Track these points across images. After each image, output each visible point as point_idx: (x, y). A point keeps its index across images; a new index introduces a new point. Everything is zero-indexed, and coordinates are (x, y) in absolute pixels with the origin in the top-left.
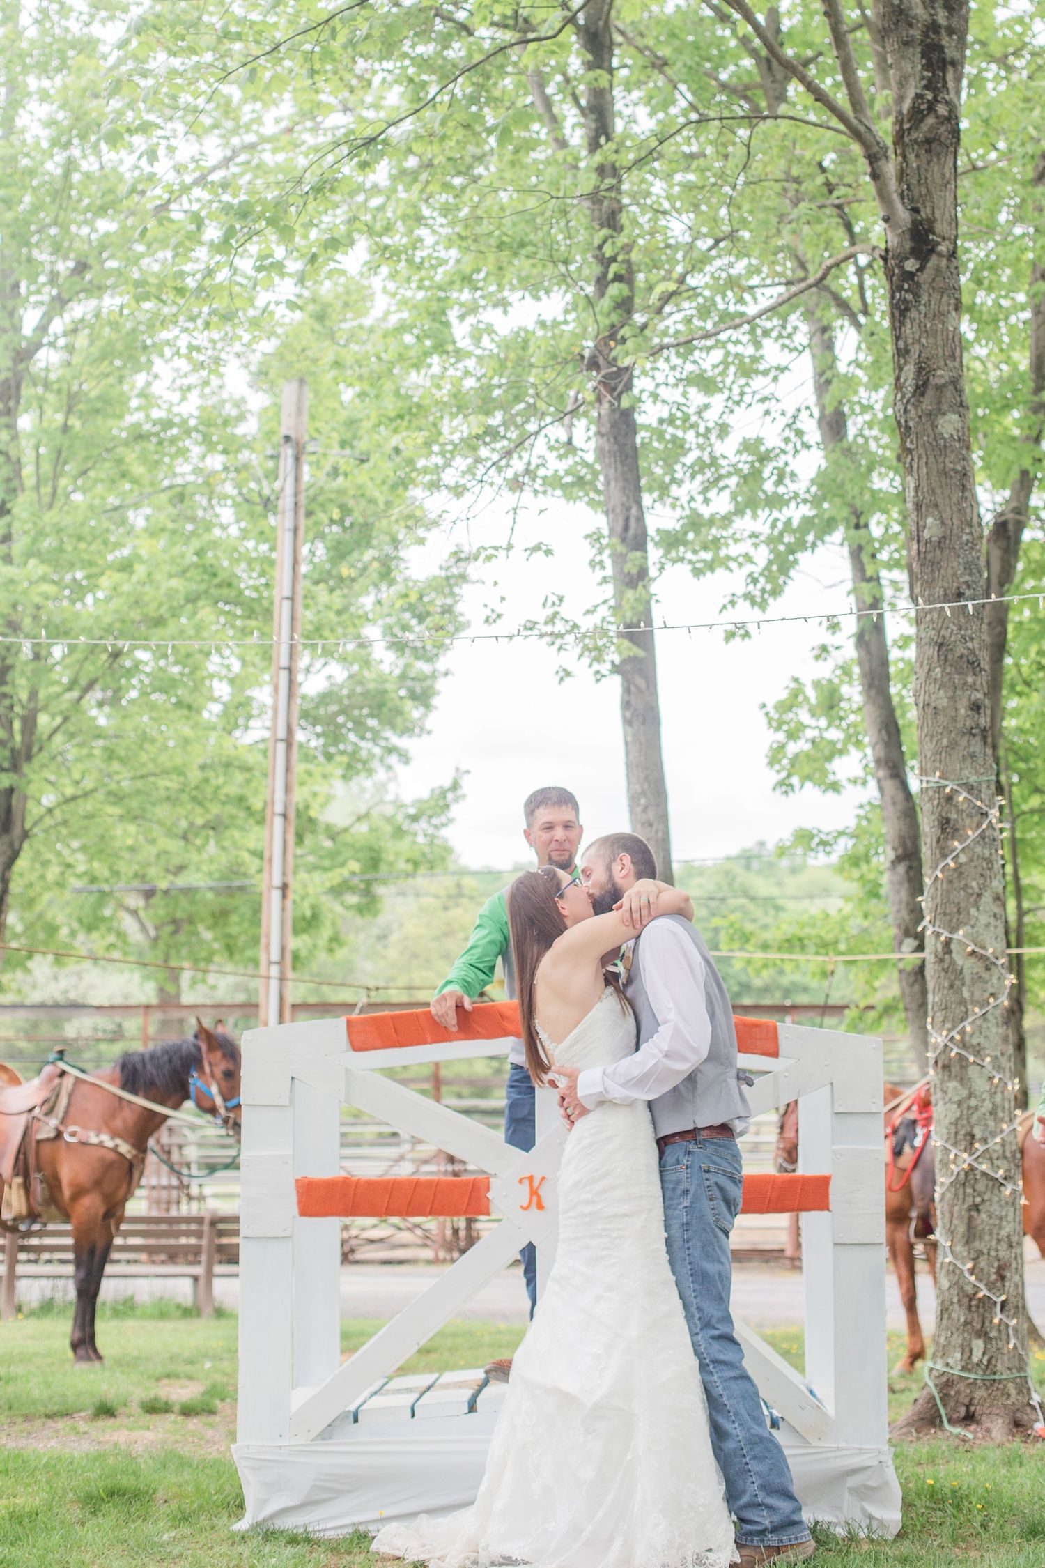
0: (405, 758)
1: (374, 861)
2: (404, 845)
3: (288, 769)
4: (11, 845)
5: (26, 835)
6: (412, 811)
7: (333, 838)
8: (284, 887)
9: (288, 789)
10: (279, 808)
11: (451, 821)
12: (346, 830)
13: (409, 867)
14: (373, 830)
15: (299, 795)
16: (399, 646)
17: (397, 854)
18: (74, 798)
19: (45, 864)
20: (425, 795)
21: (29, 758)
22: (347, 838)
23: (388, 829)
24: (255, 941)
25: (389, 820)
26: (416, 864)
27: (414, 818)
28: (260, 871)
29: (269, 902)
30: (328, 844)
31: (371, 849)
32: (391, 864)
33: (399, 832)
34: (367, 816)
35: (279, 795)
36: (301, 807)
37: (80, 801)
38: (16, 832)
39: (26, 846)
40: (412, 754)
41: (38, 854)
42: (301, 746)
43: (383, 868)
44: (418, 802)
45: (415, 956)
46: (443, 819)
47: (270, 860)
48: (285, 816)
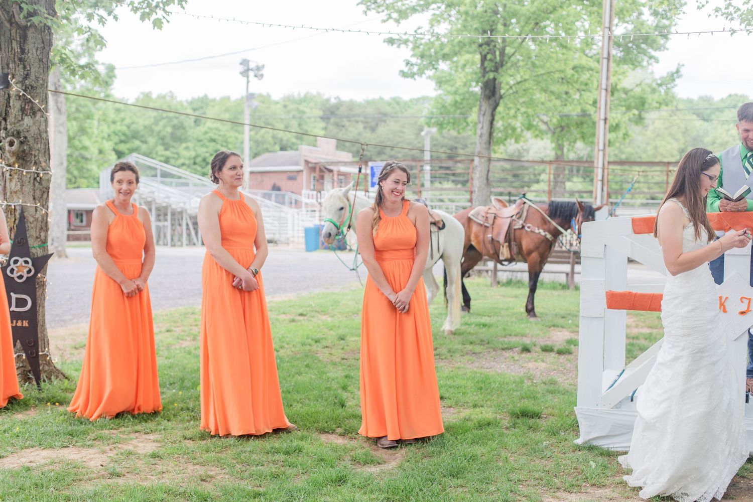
0: (657, 61)
1: (642, 103)
2: (656, 96)
3: (608, 70)
4: (495, 101)
5: (501, 97)
6: (659, 82)
7: (626, 93)
8: (606, 119)
9: (608, 79)
10: (604, 86)
11: (676, 85)
12: (632, 90)
13: (658, 105)
14: (643, 90)
15: (613, 80)
16: (655, 13)
17: (653, 100)
18: (521, 82)
19: (509, 109)
20: (665, 75)
21: (502, 66)
22: (632, 93)
23: (649, 90)
24: (594, 135)
25: (649, 86)
26: (660, 104)
27: (660, 85)
28: (596, 112)
29: (599, 125)
30: (623, 96)
31: (642, 98)
32: (650, 104)
33: (654, 91)
34: (640, 84)
35: (604, 81)
36: (614, 84)
37: (523, 83)
38: (497, 96)
39: (501, 101)
40: (660, 59)
41: (506, 105)
42: (613, 56)
43: (647, 106)
44: (661, 78)
45: (658, 135)
46: (672, 85)
47: (600, 108)
48: (606, 90)
